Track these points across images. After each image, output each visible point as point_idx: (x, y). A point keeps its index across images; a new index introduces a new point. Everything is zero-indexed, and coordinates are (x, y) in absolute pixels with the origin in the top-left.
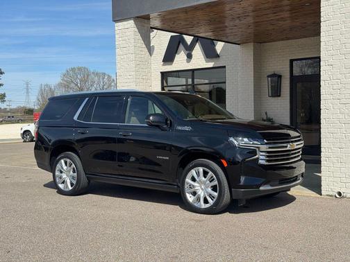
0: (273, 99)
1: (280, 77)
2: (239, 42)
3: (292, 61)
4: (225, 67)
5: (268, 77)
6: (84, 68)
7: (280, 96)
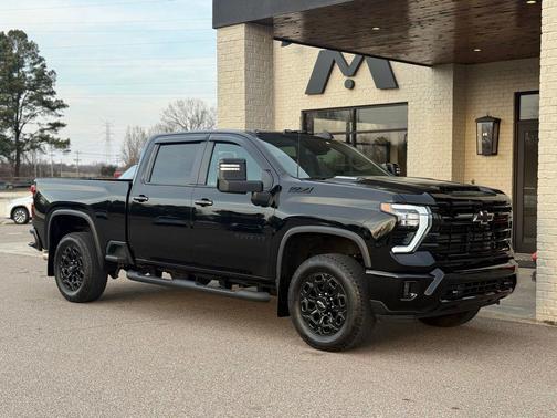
0: (484, 160)
1: (497, 122)
2: (430, 63)
3: (518, 96)
4: (407, 103)
5: (478, 121)
6: (198, 101)
7: (496, 154)
